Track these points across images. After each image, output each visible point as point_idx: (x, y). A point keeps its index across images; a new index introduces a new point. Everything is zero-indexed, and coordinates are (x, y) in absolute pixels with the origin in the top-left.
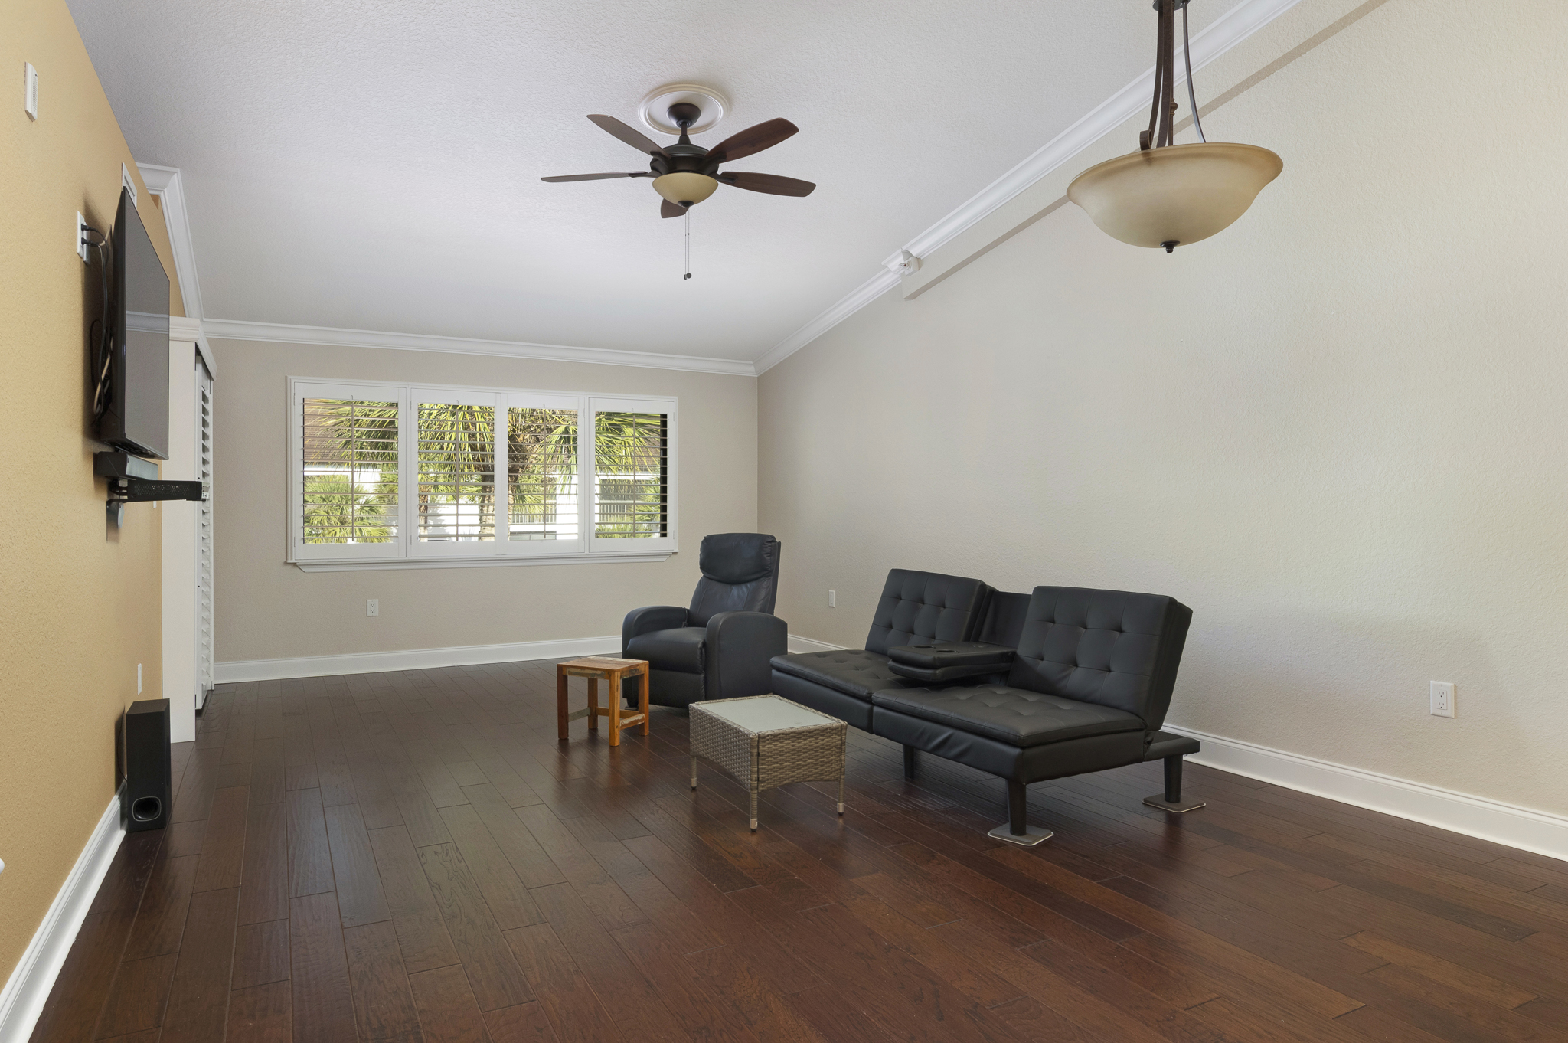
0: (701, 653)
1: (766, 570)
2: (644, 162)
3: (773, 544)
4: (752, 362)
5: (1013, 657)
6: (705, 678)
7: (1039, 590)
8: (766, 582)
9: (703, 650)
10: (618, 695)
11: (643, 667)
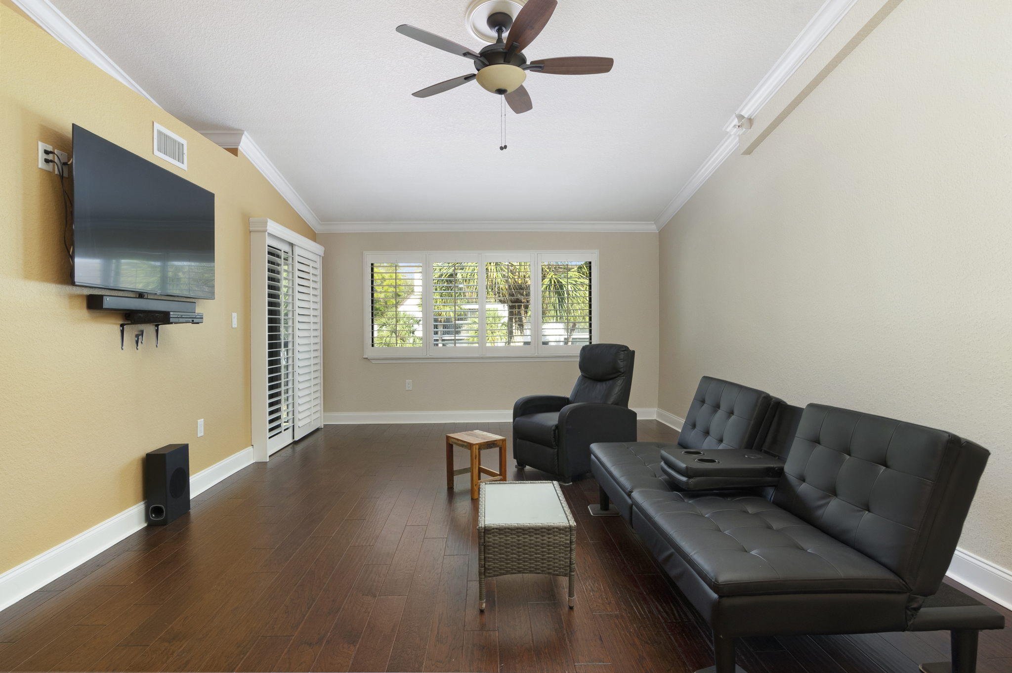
0: (555, 433)
1: (620, 372)
2: (468, 66)
3: (626, 352)
4: (653, 222)
5: (780, 472)
6: (558, 451)
7: (811, 406)
8: (619, 381)
9: (557, 431)
10: (476, 462)
11: (501, 442)
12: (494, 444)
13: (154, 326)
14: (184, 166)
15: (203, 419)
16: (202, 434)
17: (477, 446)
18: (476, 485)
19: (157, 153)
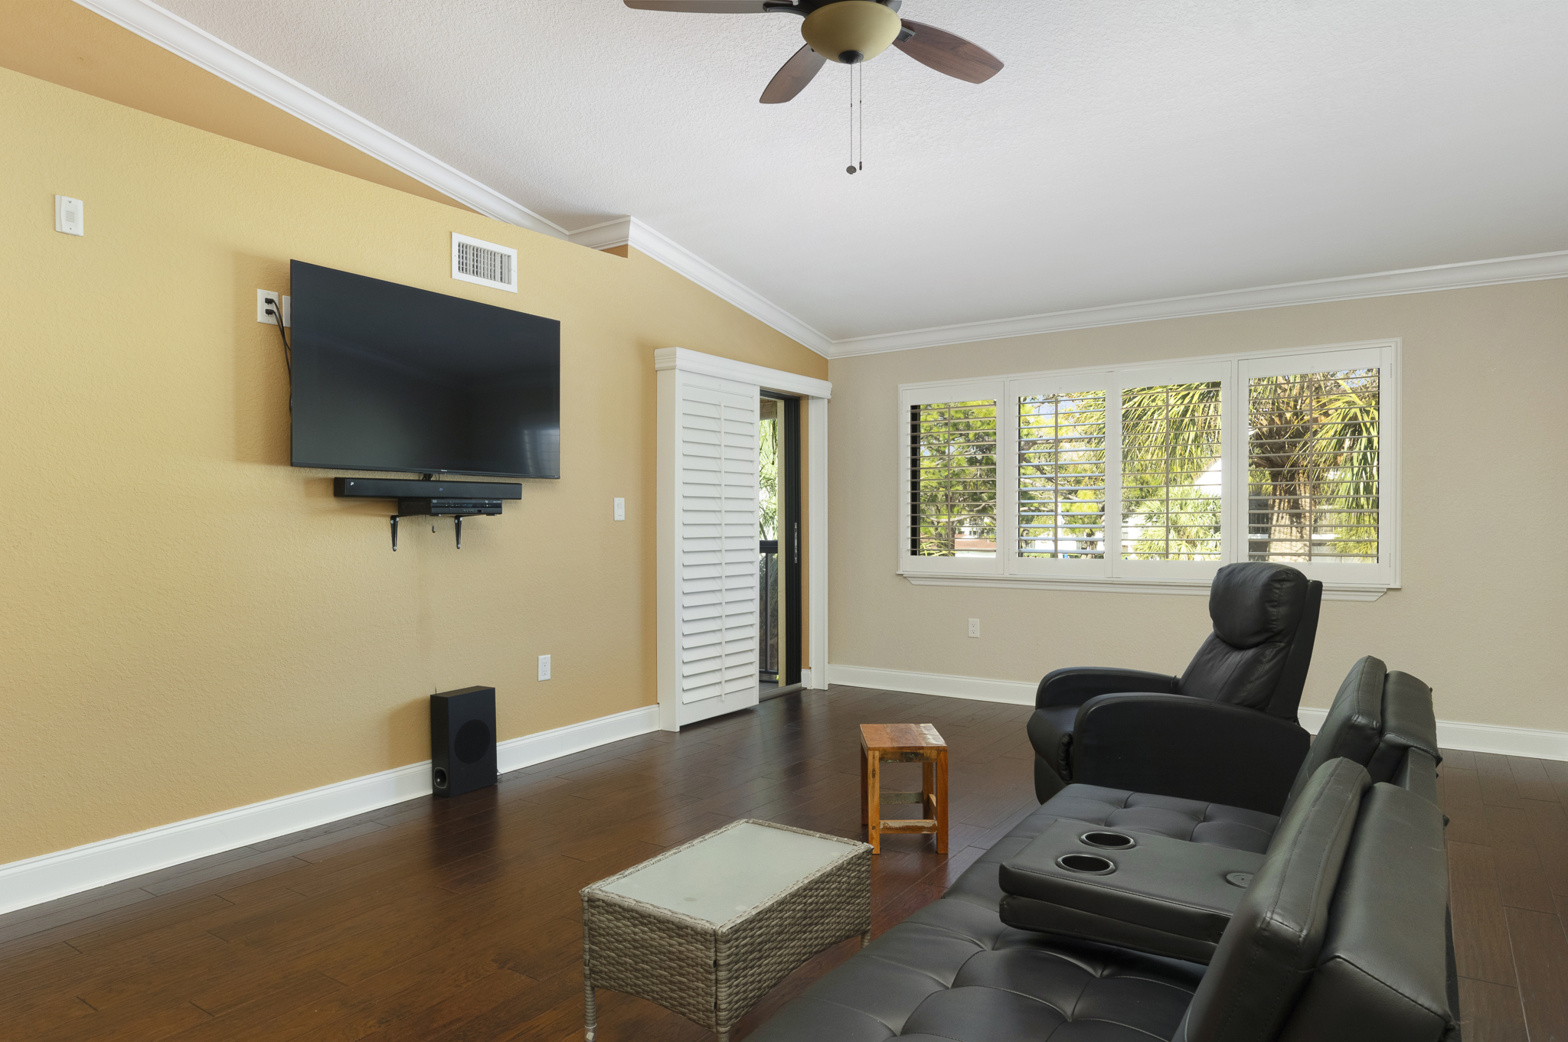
0: (1067, 751)
1: (1270, 630)
8: (1268, 651)
9: (1072, 747)
10: (874, 783)
11: (934, 754)
12: (916, 754)
13: (453, 519)
14: (513, 288)
15: (549, 656)
16: (548, 677)
17: (877, 754)
18: (874, 828)
19: (457, 275)
